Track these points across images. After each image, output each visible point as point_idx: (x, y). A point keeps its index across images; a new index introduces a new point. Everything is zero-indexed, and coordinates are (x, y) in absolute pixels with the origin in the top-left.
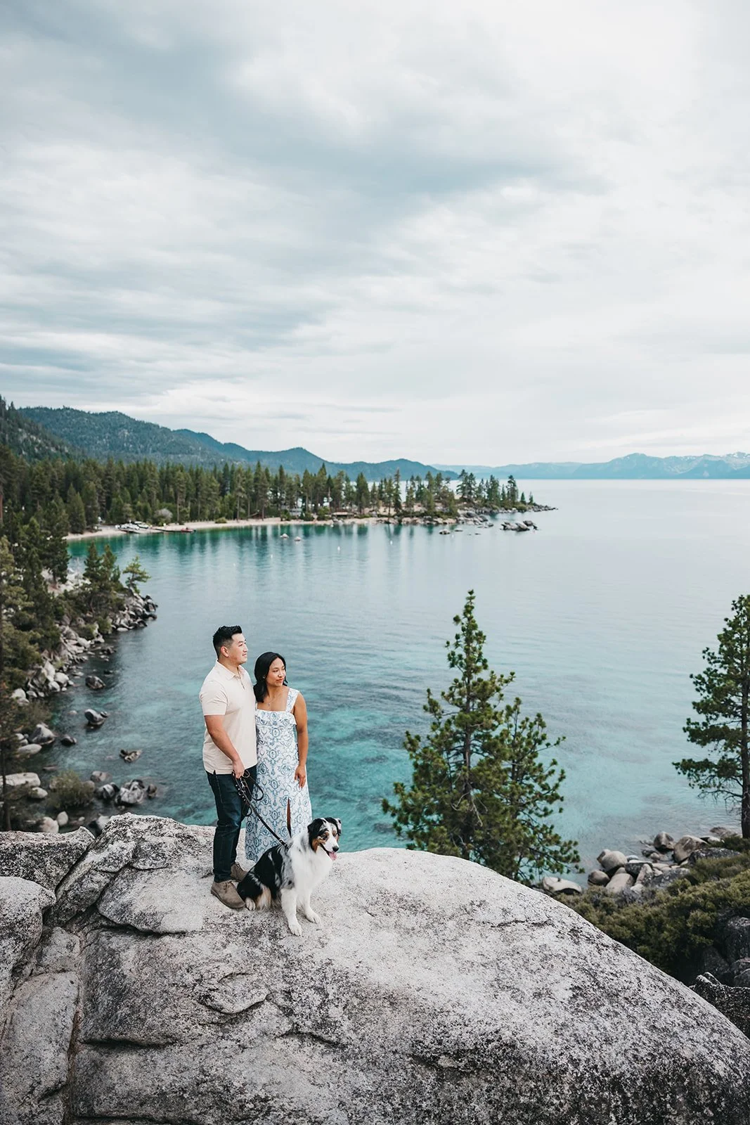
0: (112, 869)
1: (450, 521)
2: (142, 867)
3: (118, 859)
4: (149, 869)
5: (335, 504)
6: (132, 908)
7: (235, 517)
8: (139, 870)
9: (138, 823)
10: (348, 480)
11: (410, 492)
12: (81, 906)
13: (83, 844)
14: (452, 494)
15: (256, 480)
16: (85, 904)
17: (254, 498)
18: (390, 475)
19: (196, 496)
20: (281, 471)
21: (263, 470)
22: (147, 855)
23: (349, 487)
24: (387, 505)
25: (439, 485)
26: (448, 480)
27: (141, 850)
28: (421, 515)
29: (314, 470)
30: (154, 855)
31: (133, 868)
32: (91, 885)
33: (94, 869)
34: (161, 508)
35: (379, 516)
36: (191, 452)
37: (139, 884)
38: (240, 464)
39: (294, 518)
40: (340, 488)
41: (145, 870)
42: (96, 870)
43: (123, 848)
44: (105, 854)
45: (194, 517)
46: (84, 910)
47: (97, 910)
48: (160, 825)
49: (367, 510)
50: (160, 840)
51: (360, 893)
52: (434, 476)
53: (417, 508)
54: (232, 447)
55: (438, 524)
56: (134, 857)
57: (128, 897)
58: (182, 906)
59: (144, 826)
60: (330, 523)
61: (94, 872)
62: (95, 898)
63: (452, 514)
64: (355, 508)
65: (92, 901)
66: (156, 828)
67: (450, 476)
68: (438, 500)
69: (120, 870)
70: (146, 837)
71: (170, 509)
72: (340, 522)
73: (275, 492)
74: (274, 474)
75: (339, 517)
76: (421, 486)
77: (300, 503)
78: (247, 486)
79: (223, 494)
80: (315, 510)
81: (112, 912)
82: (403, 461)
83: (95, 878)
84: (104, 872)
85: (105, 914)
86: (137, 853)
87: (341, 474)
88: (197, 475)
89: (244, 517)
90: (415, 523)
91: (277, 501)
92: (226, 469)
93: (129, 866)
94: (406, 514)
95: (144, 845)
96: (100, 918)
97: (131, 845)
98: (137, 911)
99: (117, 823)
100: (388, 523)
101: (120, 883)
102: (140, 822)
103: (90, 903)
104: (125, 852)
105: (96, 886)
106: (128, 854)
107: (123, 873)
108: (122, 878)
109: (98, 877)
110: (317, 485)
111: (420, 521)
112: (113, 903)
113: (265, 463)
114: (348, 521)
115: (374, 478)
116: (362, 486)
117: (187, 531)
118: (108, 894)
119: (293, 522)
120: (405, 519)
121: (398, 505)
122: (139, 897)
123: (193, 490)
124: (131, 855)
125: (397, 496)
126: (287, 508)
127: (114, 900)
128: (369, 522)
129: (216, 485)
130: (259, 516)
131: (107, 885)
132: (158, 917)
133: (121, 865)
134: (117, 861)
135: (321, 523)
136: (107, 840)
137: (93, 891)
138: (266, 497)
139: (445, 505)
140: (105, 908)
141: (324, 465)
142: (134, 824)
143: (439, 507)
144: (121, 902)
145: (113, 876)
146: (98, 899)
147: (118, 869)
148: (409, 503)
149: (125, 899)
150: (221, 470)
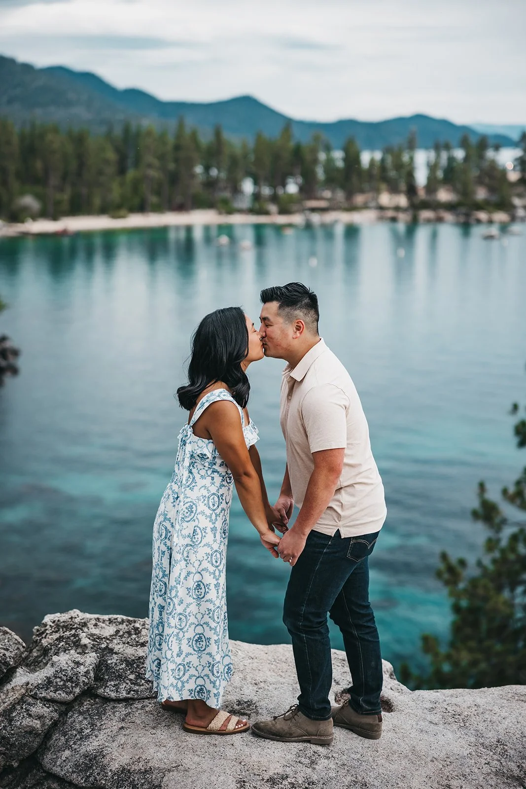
0: (62, 695)
1: (501, 216)
2: (113, 695)
3: (70, 680)
4: (126, 700)
5: (308, 190)
6: (105, 761)
7: (141, 208)
8: (107, 700)
9: (96, 625)
10: (328, 149)
11: (432, 168)
12: (11, 758)
13: (8, 654)
14: (504, 172)
15: (177, 148)
16: (18, 754)
17: (174, 179)
18: (397, 141)
19: (79, 174)
20: (218, 134)
21: (188, 131)
22: (120, 676)
23: (330, 161)
24: (394, 190)
25: (481, 157)
26: (497, 148)
27: (108, 667)
28: (450, 207)
29: (272, 132)
30: (132, 677)
31: (97, 696)
32: (27, 722)
33: (30, 695)
34: (22, 193)
35: (381, 208)
36: (68, 104)
37: (111, 722)
38: (149, 122)
39: (240, 211)
40: (315, 161)
41: (118, 700)
42: (34, 697)
43: (78, 664)
44: (48, 672)
45: (77, 209)
46: (15, 764)
47: (40, 766)
48: (136, 629)
49: (359, 199)
50: (141, 652)
51: (504, 753)
52: (473, 140)
53: (444, 195)
54: (136, 96)
55: (479, 221)
56: (97, 678)
57: (96, 743)
58: (196, 759)
59: (109, 630)
60: (297, 219)
61: (30, 700)
62: (35, 745)
63: (504, 205)
64: (340, 195)
65: (30, 748)
66: (129, 633)
67: (501, 142)
68: (480, 181)
69: (76, 699)
70: (117, 646)
71: (38, 197)
72: (316, 218)
73: (207, 168)
74: (206, 138)
75: (313, 210)
76: (451, 159)
77: (248, 187)
78: (162, 157)
79: (122, 171)
80: (274, 199)
81: (68, 767)
82: (420, 118)
83: (34, 710)
84: (48, 701)
85: (56, 770)
86: (101, 671)
87: (316, 139)
88: (79, 140)
89: (158, 209)
90: (440, 220)
91: (210, 184)
92: (126, 130)
93: (89, 693)
94: (425, 205)
95: (113, 660)
96: (46, 778)
97: (91, 658)
98: (115, 766)
99: (58, 626)
100: (394, 220)
101: (77, 720)
102: (100, 624)
103: (26, 752)
104: (82, 669)
105: (37, 724)
106: (87, 672)
107: (81, 704)
108: (80, 713)
109: (39, 709)
110: (277, 157)
111: (449, 217)
112: (67, 753)
113: (190, 122)
114: (329, 217)
115: (372, 148)
116: (352, 160)
117: (64, 233)
118: (58, 739)
119: (236, 219)
120: (426, 214)
121: (411, 190)
122: (115, 744)
123: (74, 165)
124: (92, 674)
125: (410, 175)
126: (227, 194)
127: (69, 747)
128: (363, 218)
129: (111, 155)
130: (181, 208)
131: (55, 724)
132: (155, 777)
133: (77, 690)
134: (69, 684)
135: (282, 220)
136: (45, 651)
137: (31, 731)
138: (193, 176)
139: (492, 189)
140: (54, 761)
141: (288, 123)
142: (90, 626)
143: (481, 194)
144: (83, 750)
145: (63, 708)
146: (40, 746)
147: (71, 697)
148: (432, 186)
149: (92, 746)
150: (118, 131)
